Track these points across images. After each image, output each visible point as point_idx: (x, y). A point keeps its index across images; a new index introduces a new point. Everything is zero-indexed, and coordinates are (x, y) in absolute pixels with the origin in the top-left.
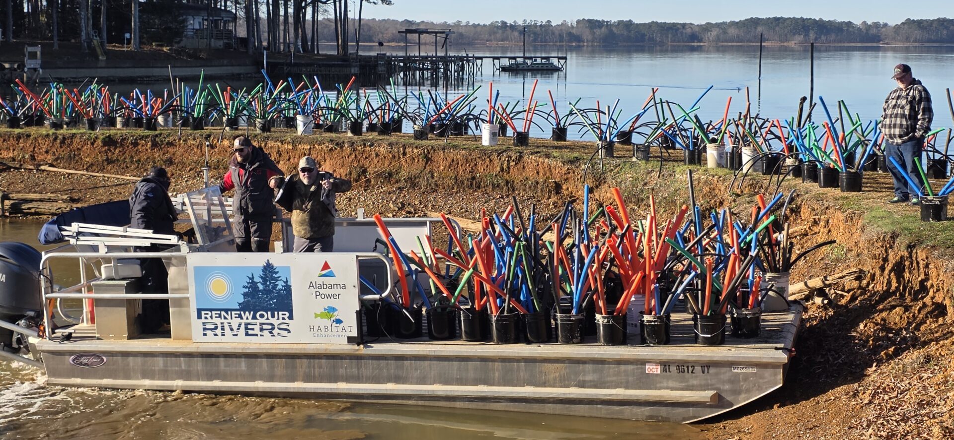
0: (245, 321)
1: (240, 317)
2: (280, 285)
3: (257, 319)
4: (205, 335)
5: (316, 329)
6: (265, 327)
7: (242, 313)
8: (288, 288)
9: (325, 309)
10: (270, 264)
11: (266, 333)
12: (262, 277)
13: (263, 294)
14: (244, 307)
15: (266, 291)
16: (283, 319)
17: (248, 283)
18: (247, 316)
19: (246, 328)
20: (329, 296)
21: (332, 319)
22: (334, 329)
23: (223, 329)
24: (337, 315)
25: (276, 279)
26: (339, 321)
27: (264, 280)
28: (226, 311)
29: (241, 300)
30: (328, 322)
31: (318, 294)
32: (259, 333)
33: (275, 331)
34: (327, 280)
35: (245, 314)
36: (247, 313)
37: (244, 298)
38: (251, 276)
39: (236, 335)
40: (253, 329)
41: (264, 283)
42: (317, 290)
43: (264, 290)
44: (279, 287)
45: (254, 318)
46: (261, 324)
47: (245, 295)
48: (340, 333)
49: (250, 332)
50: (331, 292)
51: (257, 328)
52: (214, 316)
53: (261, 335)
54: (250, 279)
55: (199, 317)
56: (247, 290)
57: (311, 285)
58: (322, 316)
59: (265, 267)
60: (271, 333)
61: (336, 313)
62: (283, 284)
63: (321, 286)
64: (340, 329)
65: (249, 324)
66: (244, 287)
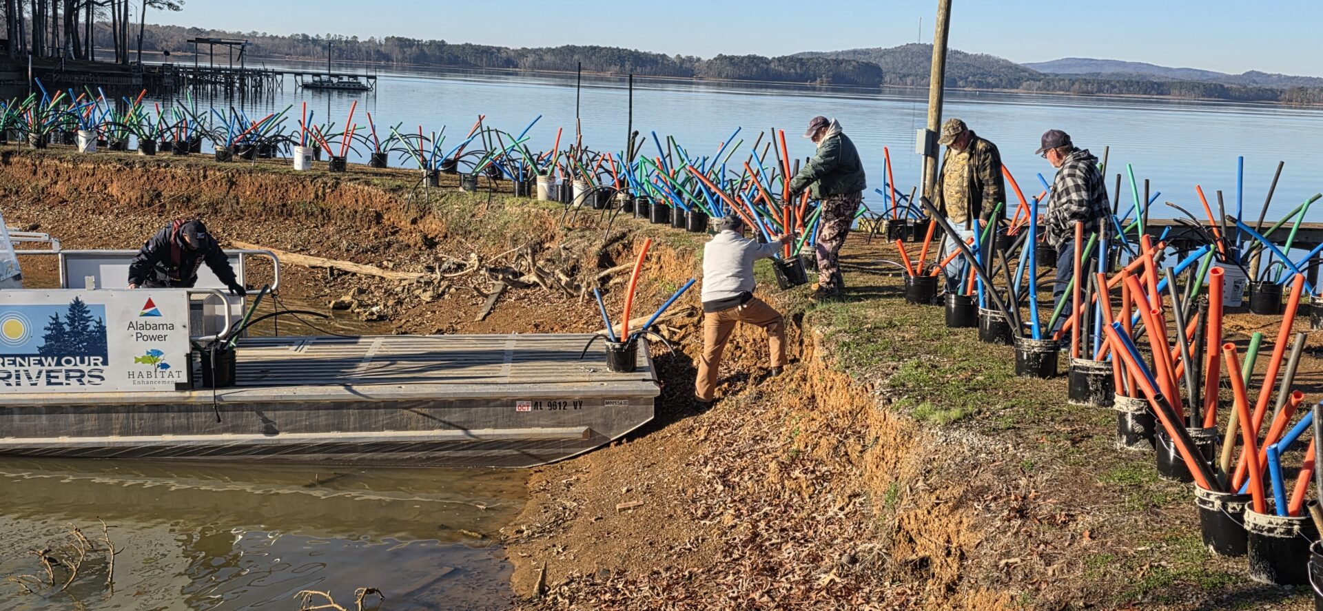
0: (47, 368)
1: (41, 363)
2: (92, 326)
5: (136, 375)
6: (72, 374)
7: (43, 359)
8: (102, 330)
9: (148, 353)
11: (73, 382)
12: (68, 318)
13: (70, 336)
14: (45, 352)
15: (75, 333)
16: (95, 364)
17: (51, 324)
18: (50, 364)
19: (48, 376)
20: (153, 338)
22: (159, 375)
24: (162, 359)
25: (87, 320)
26: (165, 366)
27: (72, 320)
28: (23, 356)
29: (42, 343)
30: (151, 367)
32: (65, 382)
33: (85, 380)
36: (49, 359)
38: (54, 316)
39: (36, 384)
40: (57, 377)
43: (72, 332)
44: (91, 328)
47: (47, 338)
48: (166, 379)
49: (53, 380)
51: (62, 376)
52: (6, 362)
56: (50, 332)
57: (131, 325)
58: (144, 360)
60: (80, 381)
61: (161, 357)
63: (143, 327)
64: (166, 375)
65: (52, 371)
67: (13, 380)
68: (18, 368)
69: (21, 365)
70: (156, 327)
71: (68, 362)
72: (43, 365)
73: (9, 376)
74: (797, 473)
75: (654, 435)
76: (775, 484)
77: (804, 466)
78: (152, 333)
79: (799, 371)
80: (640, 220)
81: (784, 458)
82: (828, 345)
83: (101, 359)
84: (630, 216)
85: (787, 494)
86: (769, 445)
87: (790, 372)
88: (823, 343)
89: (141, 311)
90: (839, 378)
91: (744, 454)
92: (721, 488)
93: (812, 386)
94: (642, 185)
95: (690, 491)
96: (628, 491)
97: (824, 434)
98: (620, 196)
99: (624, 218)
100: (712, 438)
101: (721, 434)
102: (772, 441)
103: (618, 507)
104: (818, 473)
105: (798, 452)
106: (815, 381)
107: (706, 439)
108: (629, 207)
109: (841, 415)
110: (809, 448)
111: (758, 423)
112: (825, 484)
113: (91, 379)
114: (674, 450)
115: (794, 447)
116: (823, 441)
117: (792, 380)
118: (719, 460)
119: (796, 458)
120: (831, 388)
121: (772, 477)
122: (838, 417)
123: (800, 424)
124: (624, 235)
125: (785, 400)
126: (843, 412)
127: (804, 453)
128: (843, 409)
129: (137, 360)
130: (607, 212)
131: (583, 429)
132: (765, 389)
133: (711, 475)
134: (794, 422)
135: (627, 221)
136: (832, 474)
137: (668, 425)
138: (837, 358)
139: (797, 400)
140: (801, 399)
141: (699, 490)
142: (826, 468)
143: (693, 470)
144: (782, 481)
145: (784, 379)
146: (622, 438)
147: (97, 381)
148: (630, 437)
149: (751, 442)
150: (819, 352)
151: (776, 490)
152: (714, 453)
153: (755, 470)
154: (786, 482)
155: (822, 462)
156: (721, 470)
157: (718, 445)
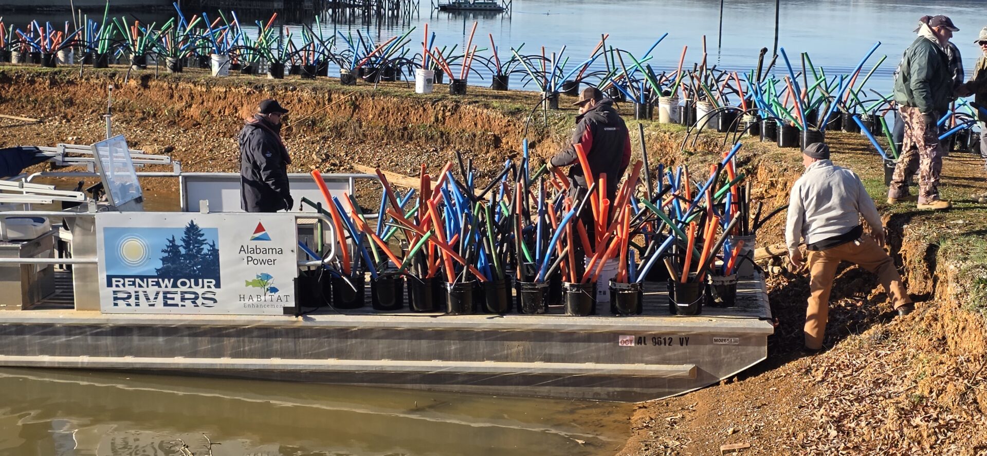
0: (163, 289)
1: (158, 284)
2: (206, 249)
3: (178, 287)
4: (116, 305)
6: (187, 296)
8: (215, 252)
9: (258, 276)
10: (194, 226)
11: (188, 303)
12: (184, 240)
13: (185, 259)
14: (162, 274)
15: (188, 256)
16: (209, 287)
17: (168, 247)
18: (167, 283)
19: (165, 298)
21: (266, 287)
23: (137, 298)
24: (271, 283)
26: (274, 290)
27: (187, 242)
28: (142, 278)
29: (160, 265)
30: (260, 290)
31: (250, 259)
32: (180, 303)
33: (199, 302)
34: (261, 244)
35: (163, 282)
36: (166, 280)
37: (163, 264)
38: (171, 239)
39: (153, 305)
40: (173, 299)
41: (187, 247)
42: (250, 255)
43: (187, 254)
44: (205, 251)
45: (175, 285)
46: (182, 293)
47: (164, 260)
49: (170, 302)
50: (266, 257)
51: (178, 298)
52: (127, 283)
53: (182, 306)
54: (170, 241)
55: (109, 284)
56: (166, 255)
57: (242, 249)
58: (253, 284)
59: (187, 228)
61: (270, 281)
62: (209, 248)
65: (169, 293)
66: (163, 251)
67: (132, 301)
68: (137, 289)
69: (140, 286)
70: (266, 251)
71: (184, 284)
72: (160, 286)
73: (129, 297)
74: (917, 421)
75: (767, 374)
76: (893, 431)
77: (926, 413)
78: (261, 257)
79: (931, 309)
80: (766, 143)
81: (905, 404)
82: (962, 282)
83: (214, 282)
84: (757, 139)
85: (906, 442)
86: (892, 389)
87: (921, 310)
88: (957, 279)
89: (251, 234)
90: (973, 317)
91: (863, 398)
92: (833, 433)
93: (943, 327)
94: (769, 106)
95: (801, 435)
96: (734, 432)
97: (951, 379)
98: (747, 118)
99: (750, 141)
100: (830, 379)
101: (840, 375)
102: (895, 384)
103: (722, 448)
104: (941, 422)
105: (922, 398)
106: (947, 321)
107: (823, 380)
108: (755, 129)
109: (972, 359)
110: (934, 394)
111: (881, 365)
112: (949, 434)
113: (205, 302)
114: (788, 391)
115: (918, 393)
116: (950, 387)
117: (922, 319)
118: (835, 403)
119: (919, 404)
120: (964, 329)
121: (890, 424)
122: (968, 361)
123: (926, 367)
124: (748, 160)
125: (913, 340)
126: (975, 356)
127: (927, 399)
128: (974, 352)
129: (248, 284)
130: (731, 135)
131: (690, 367)
132: (891, 328)
133: (825, 419)
134: (920, 365)
135: (752, 145)
136: (958, 423)
137: (783, 364)
138: (972, 296)
139: (926, 342)
140: (931, 340)
141: (810, 434)
142: (951, 417)
143: (806, 413)
144: (901, 429)
145: (914, 318)
146: (733, 377)
147: (210, 303)
148: (742, 376)
149: (872, 385)
150: (952, 289)
151: (893, 438)
152: (830, 396)
153: (873, 415)
154: (905, 429)
155: (948, 410)
156: (836, 414)
157: (834, 387)
